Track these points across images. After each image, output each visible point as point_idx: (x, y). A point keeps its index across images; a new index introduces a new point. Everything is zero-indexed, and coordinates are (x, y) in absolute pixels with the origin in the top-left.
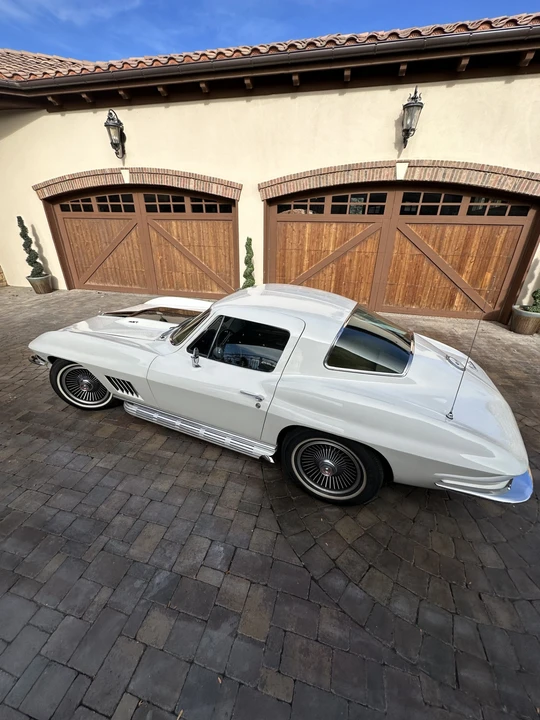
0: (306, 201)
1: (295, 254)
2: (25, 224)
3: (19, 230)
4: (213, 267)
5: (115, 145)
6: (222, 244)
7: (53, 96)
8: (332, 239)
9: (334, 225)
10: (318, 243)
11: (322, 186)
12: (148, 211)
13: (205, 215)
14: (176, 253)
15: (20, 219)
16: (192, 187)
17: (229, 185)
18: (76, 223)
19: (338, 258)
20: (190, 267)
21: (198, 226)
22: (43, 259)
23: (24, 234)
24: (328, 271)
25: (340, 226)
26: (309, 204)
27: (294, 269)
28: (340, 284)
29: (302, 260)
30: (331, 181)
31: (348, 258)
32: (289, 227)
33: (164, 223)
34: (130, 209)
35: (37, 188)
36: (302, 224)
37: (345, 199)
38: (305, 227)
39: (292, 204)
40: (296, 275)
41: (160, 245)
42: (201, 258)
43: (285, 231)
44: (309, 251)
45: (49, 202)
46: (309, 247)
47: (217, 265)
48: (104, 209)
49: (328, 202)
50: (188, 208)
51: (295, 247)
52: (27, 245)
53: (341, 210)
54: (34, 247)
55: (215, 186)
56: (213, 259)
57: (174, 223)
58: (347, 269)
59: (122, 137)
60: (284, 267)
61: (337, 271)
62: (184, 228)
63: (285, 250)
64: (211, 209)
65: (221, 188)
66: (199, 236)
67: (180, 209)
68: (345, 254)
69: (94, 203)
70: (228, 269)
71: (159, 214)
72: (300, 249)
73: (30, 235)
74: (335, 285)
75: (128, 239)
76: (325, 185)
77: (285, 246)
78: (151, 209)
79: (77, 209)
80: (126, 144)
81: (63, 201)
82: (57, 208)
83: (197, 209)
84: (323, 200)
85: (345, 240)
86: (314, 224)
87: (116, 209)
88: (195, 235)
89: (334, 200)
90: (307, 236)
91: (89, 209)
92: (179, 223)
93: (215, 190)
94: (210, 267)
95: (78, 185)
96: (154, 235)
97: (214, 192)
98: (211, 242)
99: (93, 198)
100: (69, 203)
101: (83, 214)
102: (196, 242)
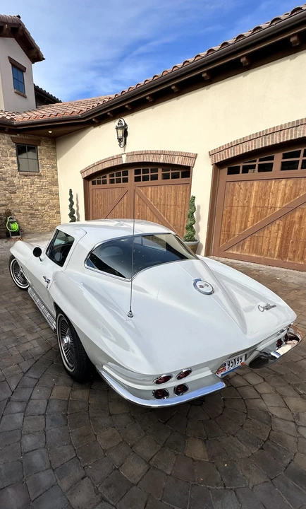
0: (255, 161)
1: (240, 210)
2: (73, 194)
3: (69, 197)
5: (120, 140)
6: (180, 203)
7: (95, 118)
8: (280, 195)
9: (283, 182)
10: (265, 200)
11: (267, 145)
12: (135, 181)
13: (171, 181)
14: (148, 211)
15: (71, 191)
16: (161, 161)
17: (186, 156)
18: (98, 192)
19: (286, 214)
21: (165, 189)
22: (78, 214)
23: (71, 200)
24: (274, 228)
25: (290, 182)
26: (257, 163)
27: (238, 225)
28: (288, 241)
29: (247, 217)
30: (277, 139)
31: (297, 214)
32: (237, 186)
33: (144, 188)
34: (126, 180)
35: (82, 172)
36: (249, 183)
37: (297, 154)
38: (252, 185)
39: (241, 165)
40: (240, 230)
41: (139, 204)
42: (164, 215)
43: (233, 191)
44: (255, 207)
45: (87, 179)
46: (255, 204)
47: (174, 221)
48: (112, 181)
49: (278, 159)
50: (160, 177)
51: (241, 204)
52: (71, 206)
53: (292, 166)
54: (74, 207)
55: (177, 157)
56: (172, 215)
57: (150, 188)
58: (296, 226)
59: (126, 134)
60: (230, 222)
61: (284, 227)
62: (155, 191)
63: (231, 207)
64: (175, 176)
65: (181, 159)
66: (165, 197)
67: (155, 178)
68: (294, 210)
69: (108, 178)
70: (182, 223)
71: (142, 183)
72: (246, 207)
73: (74, 200)
74: (281, 242)
75: (122, 201)
76: (271, 144)
77: (232, 203)
78: (137, 179)
79: (99, 183)
80: (128, 138)
81: (93, 178)
82: (90, 183)
83: (166, 177)
84: (272, 158)
85: (295, 196)
86: (261, 182)
87: (119, 181)
88: (162, 197)
89: (285, 156)
90: (253, 194)
91: (105, 182)
92: (153, 188)
93: (177, 161)
94: (170, 222)
95: (100, 168)
96: (137, 197)
97: (176, 163)
98: (172, 202)
99: (108, 175)
100: (96, 180)
101: (102, 186)
102: (162, 202)
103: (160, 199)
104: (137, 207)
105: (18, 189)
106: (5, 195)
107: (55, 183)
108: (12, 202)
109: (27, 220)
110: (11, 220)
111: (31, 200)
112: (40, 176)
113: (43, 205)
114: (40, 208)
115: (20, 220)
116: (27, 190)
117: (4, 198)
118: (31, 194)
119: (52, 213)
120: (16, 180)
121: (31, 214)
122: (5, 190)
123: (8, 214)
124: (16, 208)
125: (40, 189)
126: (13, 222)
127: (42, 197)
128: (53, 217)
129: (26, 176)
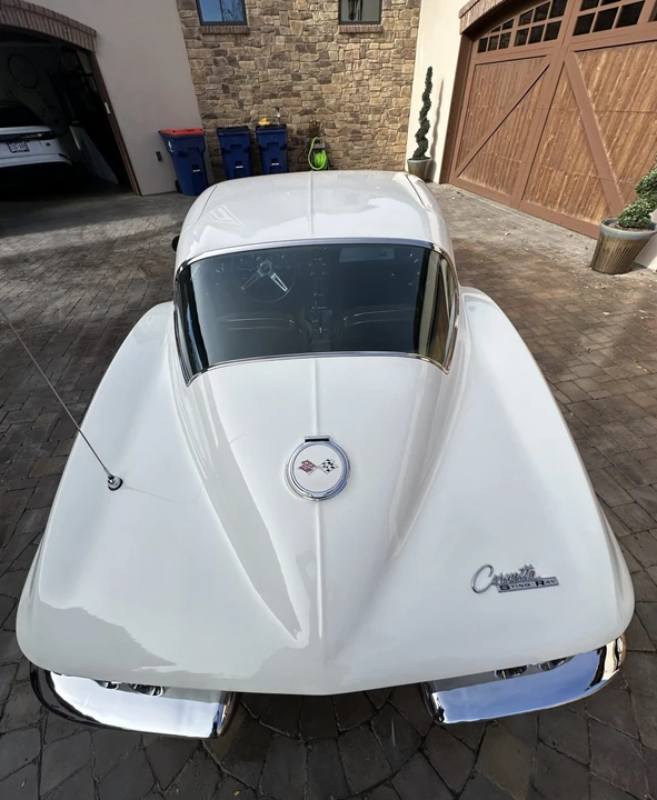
2: (433, 80)
4: (621, 165)
12: (576, 32)
14: (576, 130)
15: (430, 70)
18: (485, 72)
20: (583, 162)
21: (645, 57)
22: (434, 135)
23: (426, 95)
33: (590, 56)
34: (553, 33)
35: (462, 14)
41: (562, 110)
45: (469, 35)
48: (521, 38)
50: (647, 11)
52: (424, 113)
57: (604, 55)
62: (615, 67)
66: (634, 86)
69: (515, 29)
71: (590, 38)
75: (526, 101)
78: (582, 27)
79: (493, 45)
82: (476, 45)
87: (536, 36)
91: (506, 42)
92: (614, 52)
94: (615, 165)
96: (564, 86)
98: (647, 100)
99: (516, 19)
100: (488, 35)
101: (497, 54)
102: (621, 101)
103: (618, 94)
104: (553, 119)
105: (335, 71)
106: (311, 89)
107: (408, 52)
108: (322, 105)
109: (345, 146)
110: (318, 146)
111: (355, 99)
112: (381, 33)
113: (377, 111)
114: (370, 117)
115: (332, 145)
116: (352, 74)
117: (309, 95)
118: (359, 83)
119: (392, 129)
120: (332, 48)
121: (354, 132)
122: (312, 75)
123: (315, 131)
124: (328, 117)
125: (375, 71)
126: (320, 150)
127: (378, 91)
128: (393, 138)
129: (352, 35)
